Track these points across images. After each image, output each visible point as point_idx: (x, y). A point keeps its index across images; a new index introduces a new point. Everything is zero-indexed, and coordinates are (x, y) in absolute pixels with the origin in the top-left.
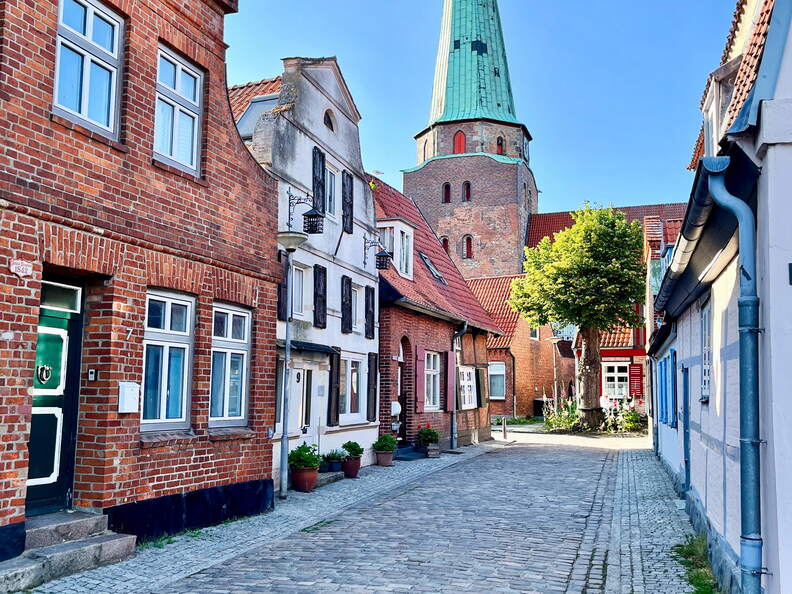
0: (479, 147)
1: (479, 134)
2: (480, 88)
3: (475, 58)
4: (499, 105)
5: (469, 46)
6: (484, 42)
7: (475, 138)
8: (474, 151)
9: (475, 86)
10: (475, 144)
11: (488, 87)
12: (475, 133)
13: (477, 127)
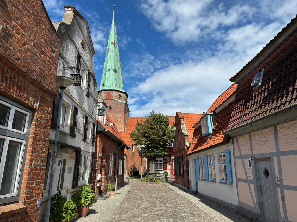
0: (114, 97)
1: (114, 94)
2: (115, 82)
3: (114, 74)
4: (120, 87)
5: (112, 71)
6: (116, 70)
7: (113, 95)
8: (113, 98)
9: (114, 81)
10: (113, 96)
11: (117, 82)
12: (113, 94)
13: (114, 92)
